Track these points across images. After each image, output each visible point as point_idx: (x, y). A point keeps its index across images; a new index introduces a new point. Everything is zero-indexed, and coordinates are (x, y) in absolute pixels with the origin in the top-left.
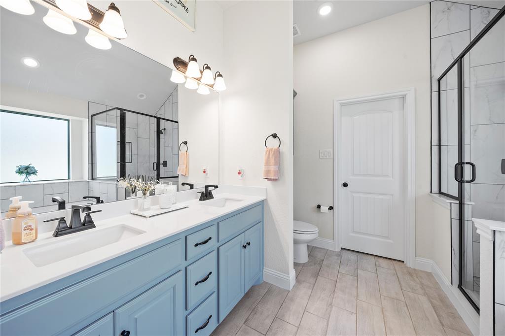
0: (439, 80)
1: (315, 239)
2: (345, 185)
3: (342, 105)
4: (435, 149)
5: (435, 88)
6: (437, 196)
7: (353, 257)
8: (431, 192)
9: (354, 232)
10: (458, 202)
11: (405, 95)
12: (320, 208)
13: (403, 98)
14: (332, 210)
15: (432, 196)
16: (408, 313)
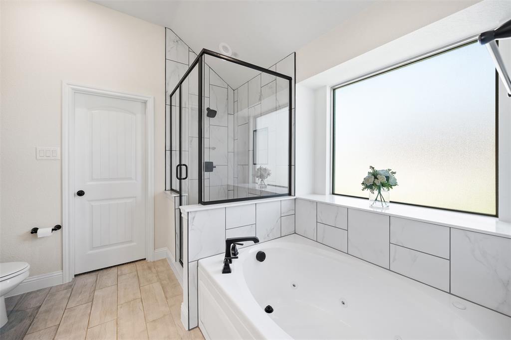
0: (171, 96)
1: (21, 283)
2: (81, 193)
3: (76, 91)
4: (168, 153)
5: (168, 103)
6: (169, 192)
7: (90, 279)
8: (165, 190)
9: (93, 248)
10: (179, 195)
11: (146, 101)
12: (36, 232)
13: (145, 103)
14: (59, 231)
15: (165, 193)
16: (141, 308)
